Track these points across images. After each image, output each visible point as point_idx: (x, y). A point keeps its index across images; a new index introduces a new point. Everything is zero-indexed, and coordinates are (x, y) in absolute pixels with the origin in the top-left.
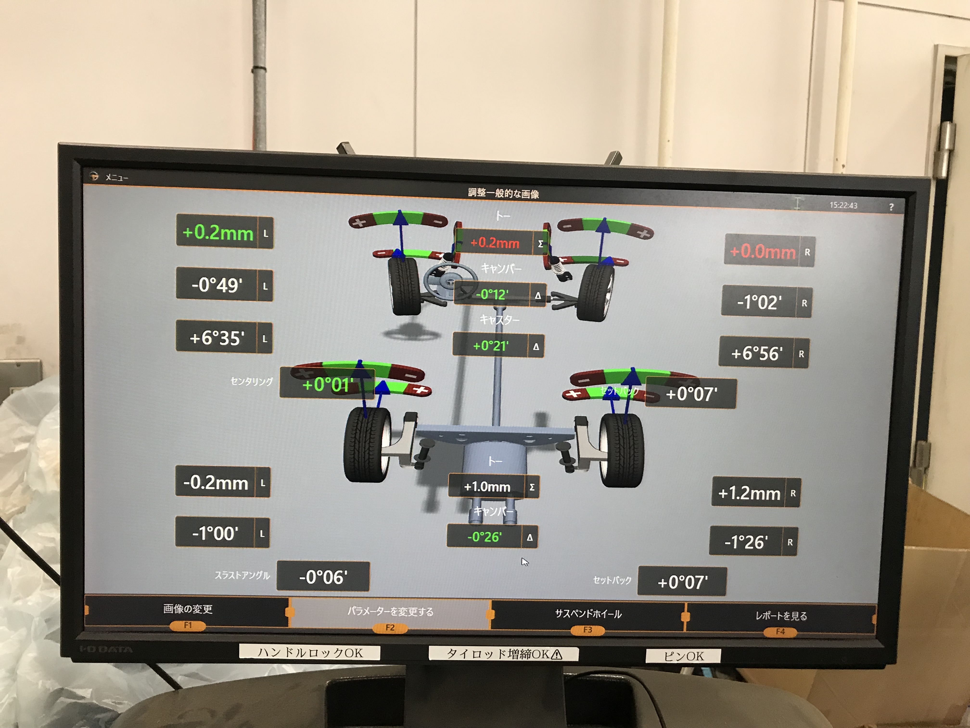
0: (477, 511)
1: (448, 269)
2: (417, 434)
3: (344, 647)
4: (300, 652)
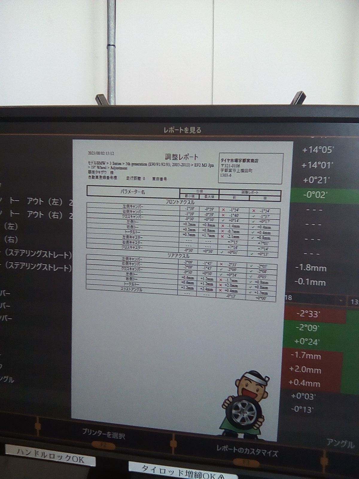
3: (72, 455)
4: (43, 454)
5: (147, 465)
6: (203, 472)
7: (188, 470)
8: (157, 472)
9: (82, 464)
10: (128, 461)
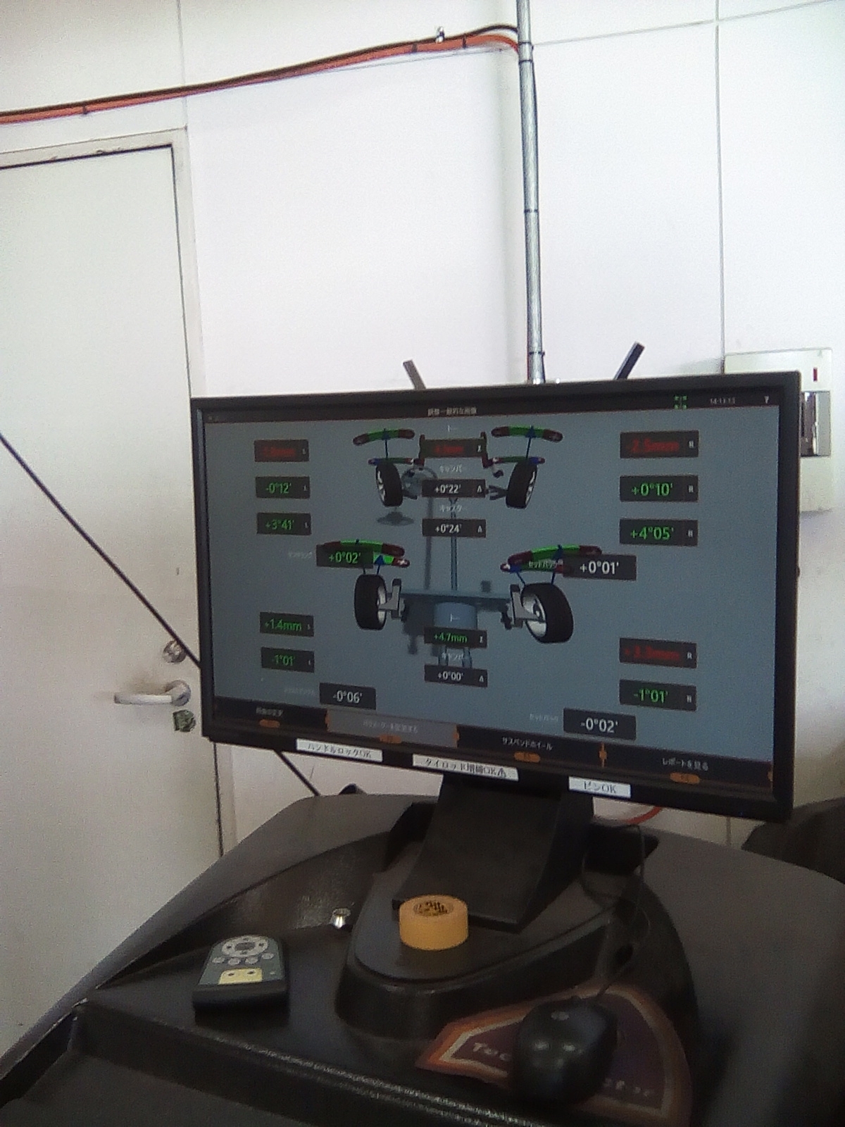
0: (444, 655)
1: (417, 471)
2: (401, 595)
3: (359, 749)
4: (332, 749)
5: (430, 758)
6: (484, 765)
7: (470, 763)
8: (440, 767)
9: (368, 758)
10: (412, 754)
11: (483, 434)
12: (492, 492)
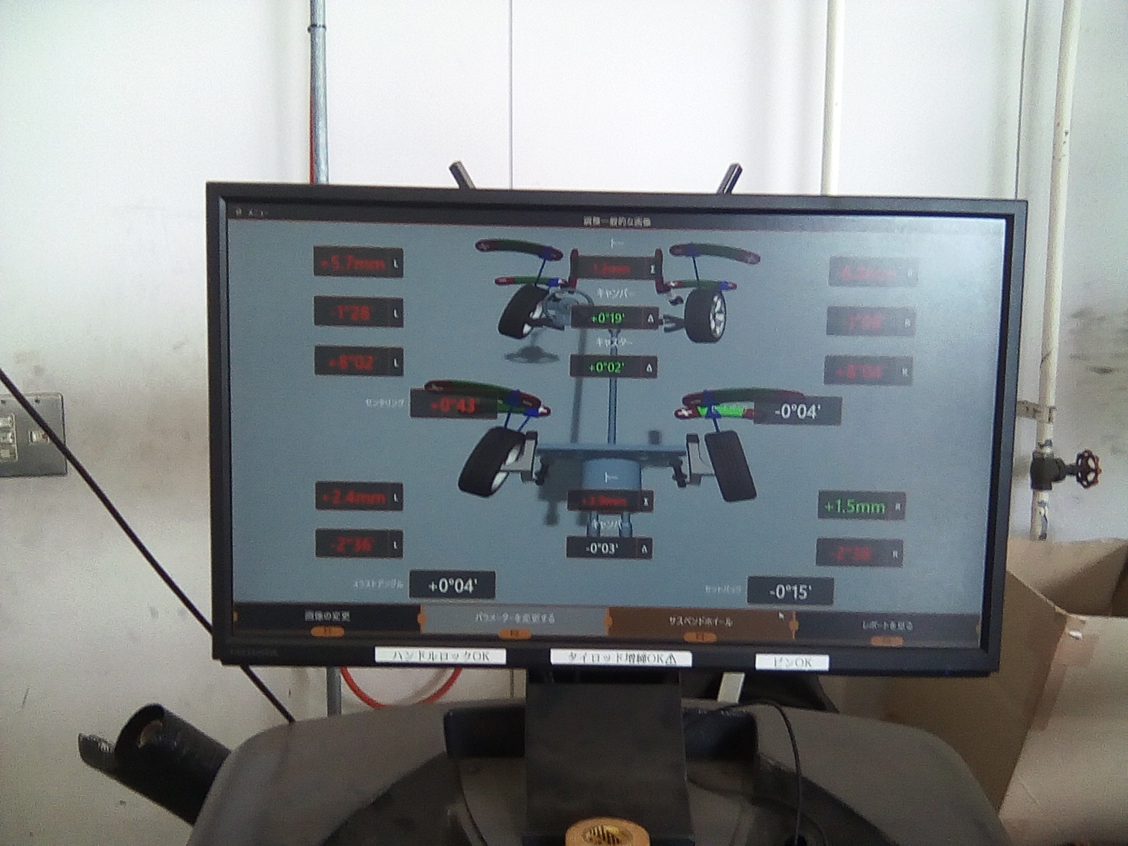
0: (595, 524)
2: (537, 451)
3: (471, 651)
4: (431, 655)
5: (574, 651)
6: (648, 653)
8: (589, 661)
9: (486, 662)
10: (549, 650)
11: (659, 252)
12: (666, 323)
